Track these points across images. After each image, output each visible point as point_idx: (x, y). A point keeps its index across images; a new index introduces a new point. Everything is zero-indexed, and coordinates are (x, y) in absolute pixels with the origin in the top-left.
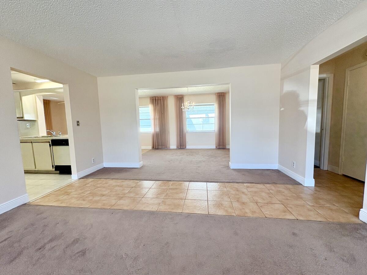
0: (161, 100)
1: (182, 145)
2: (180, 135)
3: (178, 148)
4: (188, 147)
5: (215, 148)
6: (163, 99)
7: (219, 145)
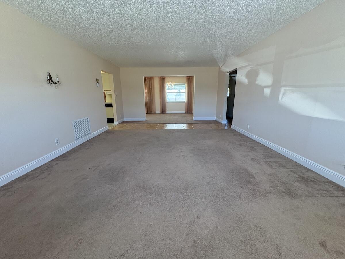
0: (149, 79)
1: (163, 111)
2: (163, 104)
3: (161, 113)
4: (168, 112)
5: (185, 113)
6: (151, 79)
7: (188, 111)
